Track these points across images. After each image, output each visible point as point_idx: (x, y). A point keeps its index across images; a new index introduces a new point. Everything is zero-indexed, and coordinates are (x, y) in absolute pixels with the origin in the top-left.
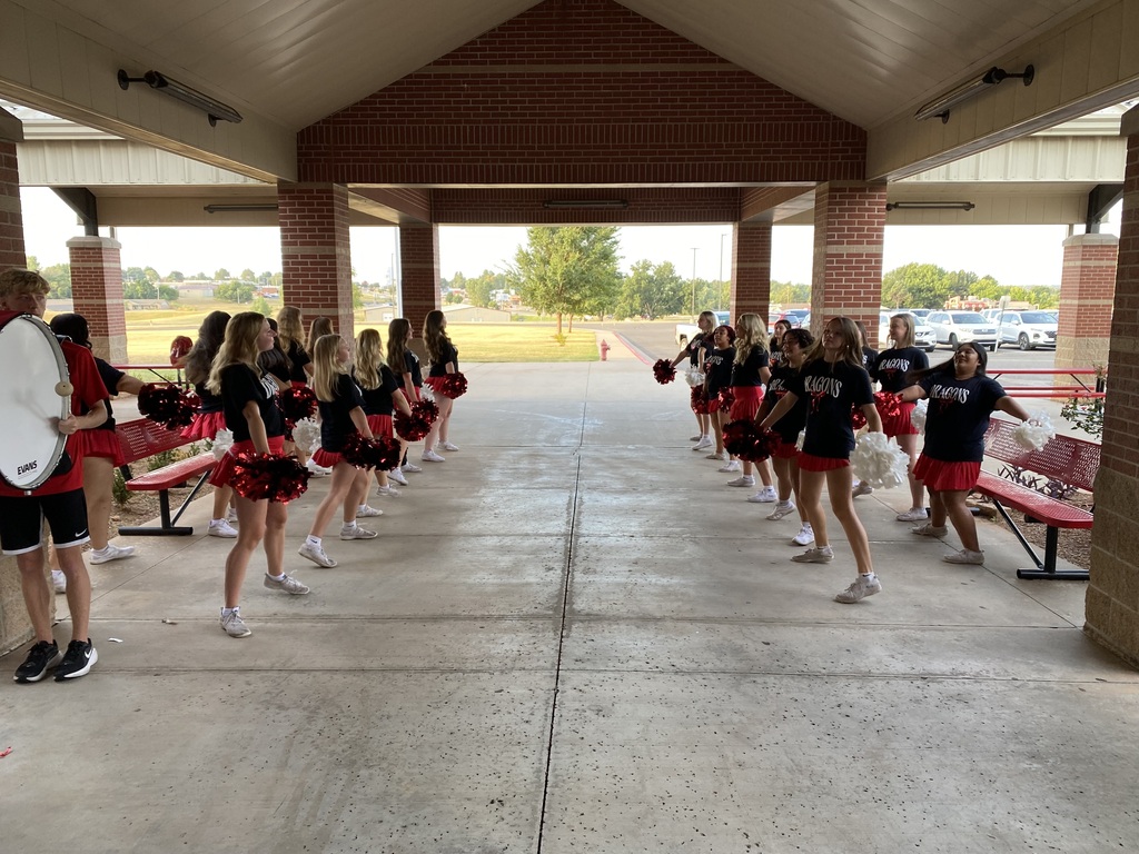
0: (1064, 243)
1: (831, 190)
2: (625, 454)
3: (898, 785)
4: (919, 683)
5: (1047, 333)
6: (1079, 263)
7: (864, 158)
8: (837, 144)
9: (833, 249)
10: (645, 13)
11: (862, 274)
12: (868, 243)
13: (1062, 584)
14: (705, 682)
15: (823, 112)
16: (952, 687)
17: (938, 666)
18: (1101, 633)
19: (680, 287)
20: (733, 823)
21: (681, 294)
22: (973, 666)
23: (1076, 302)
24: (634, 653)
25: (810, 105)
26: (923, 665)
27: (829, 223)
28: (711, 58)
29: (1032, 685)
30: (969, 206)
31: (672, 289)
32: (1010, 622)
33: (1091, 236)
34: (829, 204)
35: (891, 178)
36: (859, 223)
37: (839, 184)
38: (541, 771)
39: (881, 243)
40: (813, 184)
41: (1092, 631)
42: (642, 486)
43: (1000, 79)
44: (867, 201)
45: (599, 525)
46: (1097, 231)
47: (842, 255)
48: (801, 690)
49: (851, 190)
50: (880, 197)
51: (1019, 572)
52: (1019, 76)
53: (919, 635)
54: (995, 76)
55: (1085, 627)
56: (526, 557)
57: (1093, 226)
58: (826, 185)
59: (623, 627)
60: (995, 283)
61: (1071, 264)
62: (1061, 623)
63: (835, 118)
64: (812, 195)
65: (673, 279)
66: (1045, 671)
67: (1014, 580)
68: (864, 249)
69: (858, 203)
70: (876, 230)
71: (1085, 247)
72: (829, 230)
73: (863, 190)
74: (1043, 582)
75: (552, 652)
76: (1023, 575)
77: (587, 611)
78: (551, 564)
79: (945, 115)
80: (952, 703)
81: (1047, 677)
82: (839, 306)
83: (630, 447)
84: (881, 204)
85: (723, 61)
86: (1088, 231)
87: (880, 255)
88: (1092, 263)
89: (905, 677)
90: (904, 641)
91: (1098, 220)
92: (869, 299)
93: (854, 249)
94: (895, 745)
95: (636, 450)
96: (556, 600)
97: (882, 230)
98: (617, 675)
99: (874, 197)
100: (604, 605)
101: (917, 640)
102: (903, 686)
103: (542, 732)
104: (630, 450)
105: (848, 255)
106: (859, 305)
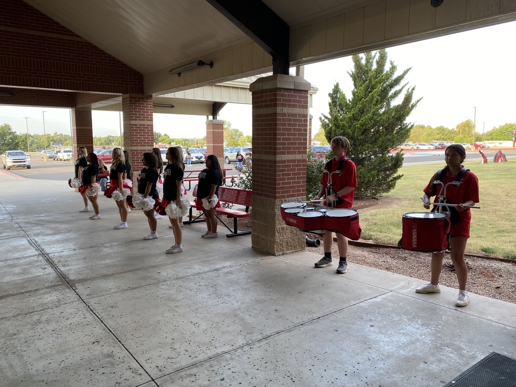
0: (206, 123)
1: (130, 97)
2: (41, 218)
3: (226, 298)
4: (215, 272)
5: (196, 157)
6: (212, 130)
7: (143, 85)
8: (131, 79)
9: (133, 122)
10: (36, 7)
11: (146, 133)
12: (147, 120)
13: (240, 237)
14: (146, 289)
15: (125, 65)
16: (226, 270)
17: (218, 266)
18: (257, 247)
19: (16, 137)
20: (186, 321)
21: (17, 141)
22: (228, 264)
23: (212, 145)
24: (110, 287)
25: (119, 61)
26: (214, 267)
27: (130, 111)
28: (72, 34)
29: (246, 265)
30: (172, 107)
31: (11, 138)
32: (232, 250)
33: (215, 120)
34: (130, 103)
35: (154, 95)
36: (143, 112)
37: (133, 95)
38: (105, 329)
39: (152, 120)
40: (121, 94)
41: (254, 247)
42: (62, 230)
43: (203, 65)
44: (145, 103)
45: (54, 249)
46: (216, 119)
47: (137, 125)
48: (181, 283)
49: (139, 98)
50: (150, 102)
51: (227, 235)
52: (208, 64)
53: (207, 259)
54: (201, 63)
55: (252, 247)
56: (27, 266)
57: (215, 117)
58: (128, 95)
59: (98, 280)
60: (168, 137)
61: (209, 130)
62: (245, 247)
63: (130, 68)
64: (120, 99)
65: (11, 133)
66: (247, 260)
67: (226, 238)
68: (146, 122)
69: (142, 104)
70: (150, 115)
71: (213, 124)
72: (131, 114)
73: (143, 98)
74: (234, 237)
75: (74, 295)
76: (228, 236)
77: (77, 279)
78: (44, 267)
79: (179, 74)
80: (228, 274)
81: (248, 262)
82: (138, 146)
83: (42, 215)
84: (151, 105)
85: (78, 36)
86: (214, 119)
87: (152, 125)
88: (216, 131)
89: (210, 271)
90: (204, 262)
91: (216, 115)
92: (149, 143)
93: (142, 122)
94: (219, 289)
95: (46, 216)
96: (59, 278)
97: (152, 115)
98: (109, 295)
99: (148, 102)
100: (84, 276)
101: (208, 261)
102: (211, 274)
103: (95, 319)
104: (42, 216)
105: (140, 125)
106: (145, 146)
